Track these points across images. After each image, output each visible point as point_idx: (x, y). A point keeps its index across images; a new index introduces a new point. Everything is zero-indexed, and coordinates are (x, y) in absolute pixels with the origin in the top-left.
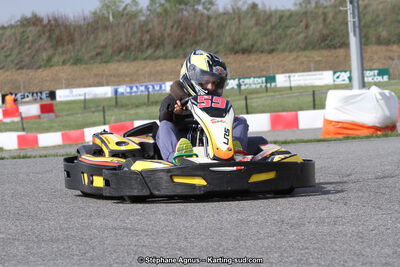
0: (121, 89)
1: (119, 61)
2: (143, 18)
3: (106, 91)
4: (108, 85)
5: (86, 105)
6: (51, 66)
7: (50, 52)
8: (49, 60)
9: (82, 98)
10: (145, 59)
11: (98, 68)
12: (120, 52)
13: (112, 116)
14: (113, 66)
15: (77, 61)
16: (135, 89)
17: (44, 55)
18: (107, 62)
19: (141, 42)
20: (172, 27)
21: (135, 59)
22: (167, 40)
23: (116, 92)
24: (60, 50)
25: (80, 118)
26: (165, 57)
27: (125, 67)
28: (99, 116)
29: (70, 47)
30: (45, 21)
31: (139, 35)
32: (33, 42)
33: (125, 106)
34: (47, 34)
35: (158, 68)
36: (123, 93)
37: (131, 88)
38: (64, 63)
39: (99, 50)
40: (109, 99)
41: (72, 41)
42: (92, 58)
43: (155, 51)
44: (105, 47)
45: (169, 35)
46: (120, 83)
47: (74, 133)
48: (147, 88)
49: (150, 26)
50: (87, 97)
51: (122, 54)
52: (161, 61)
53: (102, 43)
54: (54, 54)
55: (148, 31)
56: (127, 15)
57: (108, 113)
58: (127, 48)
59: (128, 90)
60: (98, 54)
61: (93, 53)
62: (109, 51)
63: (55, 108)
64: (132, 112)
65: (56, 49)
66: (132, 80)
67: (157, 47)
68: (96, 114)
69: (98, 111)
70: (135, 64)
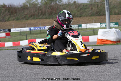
0: (32, 28)
1: (31, 19)
2: (39, 6)
3: (27, 29)
4: (27, 27)
5: (20, 33)
6: (9, 21)
7: (9, 16)
8: (9, 19)
9: (19, 31)
10: (40, 19)
11: (24, 22)
12: (32, 16)
13: (29, 37)
14: (29, 21)
15: (18, 19)
16: (36, 28)
17: (7, 17)
18: (27, 20)
19: (38, 13)
20: (48, 8)
21: (36, 19)
22: (47, 13)
23: (30, 29)
24: (12, 16)
25: (18, 38)
26: (46, 18)
27: (33, 21)
28: (25, 37)
29: (15, 14)
30: (7, 6)
31: (37, 11)
32: (3, 13)
33: (33, 34)
34: (8, 10)
35: (44, 22)
36: (32, 30)
37: (35, 28)
38: (13, 20)
39: (24, 16)
40: (28, 31)
41: (16, 13)
42: (22, 18)
43: (43, 16)
44: (26, 15)
45: (47, 11)
46: (31, 27)
47: (16, 43)
48: (40, 28)
49: (41, 8)
50: (21, 31)
51: (32, 17)
52: (45, 19)
53: (26, 13)
54: (10, 17)
55: (40, 10)
56: (34, 4)
57: (27, 36)
58: (34, 15)
59: (34, 29)
60: (24, 17)
61: (23, 17)
62: (28, 16)
63: (11, 34)
64: (35, 36)
65: (11, 15)
66: (35, 25)
67: (44, 15)
68: (24, 36)
69: (24, 35)
70: (36, 20)
